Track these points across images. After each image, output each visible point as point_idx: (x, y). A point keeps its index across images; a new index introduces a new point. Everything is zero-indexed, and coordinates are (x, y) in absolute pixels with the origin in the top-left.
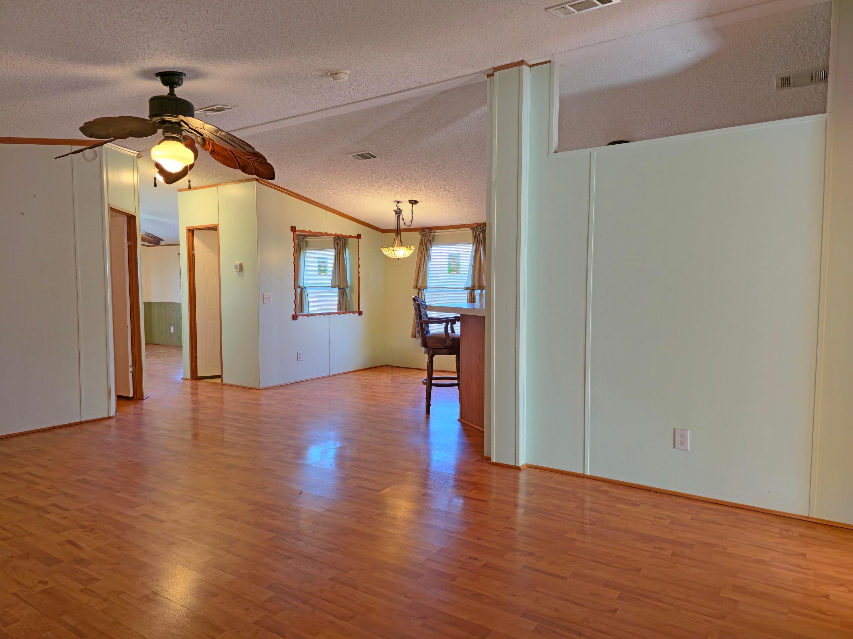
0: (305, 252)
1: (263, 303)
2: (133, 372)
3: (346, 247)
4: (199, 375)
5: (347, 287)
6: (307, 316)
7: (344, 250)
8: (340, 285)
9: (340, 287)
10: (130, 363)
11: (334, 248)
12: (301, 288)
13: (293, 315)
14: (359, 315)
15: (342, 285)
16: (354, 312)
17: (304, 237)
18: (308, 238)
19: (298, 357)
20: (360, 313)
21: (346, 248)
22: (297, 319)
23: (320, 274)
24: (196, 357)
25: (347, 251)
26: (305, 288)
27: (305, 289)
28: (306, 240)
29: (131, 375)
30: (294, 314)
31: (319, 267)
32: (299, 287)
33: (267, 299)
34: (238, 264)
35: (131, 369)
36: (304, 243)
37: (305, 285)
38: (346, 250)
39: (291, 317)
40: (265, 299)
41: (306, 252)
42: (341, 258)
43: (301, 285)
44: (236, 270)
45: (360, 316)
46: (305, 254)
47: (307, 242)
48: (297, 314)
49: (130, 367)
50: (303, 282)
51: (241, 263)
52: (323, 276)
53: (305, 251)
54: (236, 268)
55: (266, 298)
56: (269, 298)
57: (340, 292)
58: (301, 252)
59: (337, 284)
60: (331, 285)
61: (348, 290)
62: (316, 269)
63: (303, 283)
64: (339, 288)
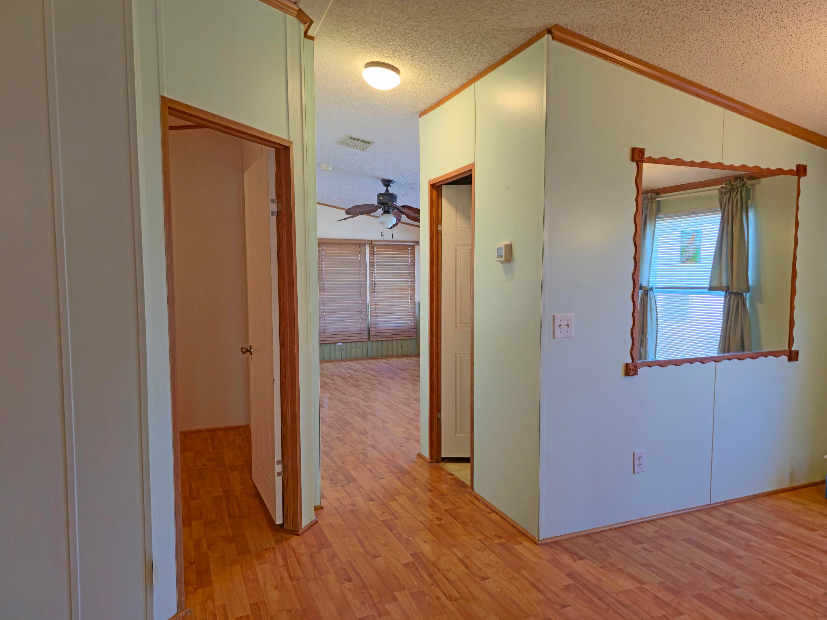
0: (655, 223)
1: (554, 337)
2: (283, 473)
3: (749, 205)
4: (444, 455)
5: (748, 290)
6: (661, 366)
7: (744, 211)
8: (730, 285)
9: (730, 290)
10: (278, 457)
11: (719, 209)
12: (644, 289)
13: (627, 365)
14: (790, 360)
15: (735, 286)
16: (776, 354)
17: (654, 194)
18: (662, 195)
19: (636, 464)
20: (793, 356)
21: (749, 208)
22: (635, 373)
23: (684, 262)
24: (440, 420)
25: (751, 215)
26: (651, 289)
27: (651, 292)
28: (657, 199)
29: (279, 480)
30: (630, 361)
31: (683, 250)
32: (641, 288)
33: (564, 327)
34: (503, 247)
35: (279, 468)
36: (654, 205)
37: (651, 285)
38: (750, 211)
39: (621, 370)
40: (557, 328)
41: (657, 222)
42: (736, 229)
43: (644, 284)
44: (500, 259)
45: (792, 364)
46: (655, 226)
47: (659, 203)
48: (637, 363)
49: (278, 463)
50: (649, 278)
51: (509, 243)
52: (689, 266)
53: (655, 221)
54: (499, 254)
55: (560, 325)
56: (568, 325)
57: (730, 300)
58: (648, 222)
59: (724, 284)
60: (708, 286)
61: (747, 296)
62: (677, 254)
63: (649, 281)
64: (728, 291)
